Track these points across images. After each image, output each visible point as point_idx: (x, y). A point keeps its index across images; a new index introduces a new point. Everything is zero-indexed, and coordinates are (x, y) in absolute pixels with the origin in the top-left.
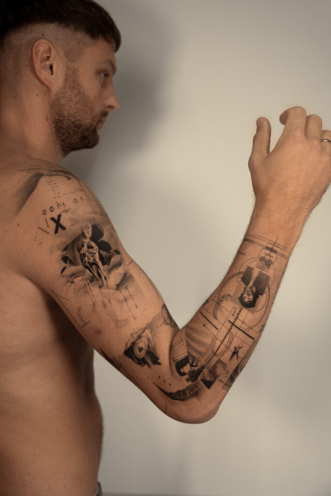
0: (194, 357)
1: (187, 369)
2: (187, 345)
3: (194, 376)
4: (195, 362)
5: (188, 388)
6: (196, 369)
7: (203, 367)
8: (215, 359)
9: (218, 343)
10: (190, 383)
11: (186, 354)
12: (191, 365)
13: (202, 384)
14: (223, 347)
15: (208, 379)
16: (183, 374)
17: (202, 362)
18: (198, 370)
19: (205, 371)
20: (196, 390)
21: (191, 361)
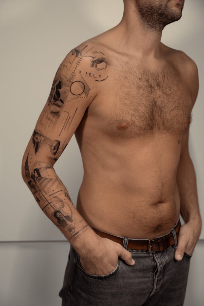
0: (40, 180)
1: (36, 175)
2: (46, 178)
3: (33, 177)
4: (39, 180)
5: (29, 172)
6: (36, 179)
7: (36, 183)
8: (38, 190)
9: (44, 194)
10: (31, 174)
11: (42, 176)
12: (37, 178)
13: (30, 180)
14: (42, 195)
15: (31, 183)
16: (34, 172)
17: (38, 183)
18: (35, 180)
19: (34, 183)
20: (28, 176)
21: (39, 178)
